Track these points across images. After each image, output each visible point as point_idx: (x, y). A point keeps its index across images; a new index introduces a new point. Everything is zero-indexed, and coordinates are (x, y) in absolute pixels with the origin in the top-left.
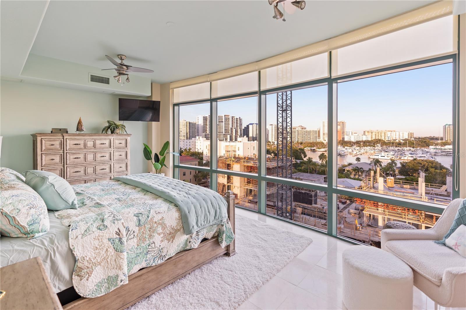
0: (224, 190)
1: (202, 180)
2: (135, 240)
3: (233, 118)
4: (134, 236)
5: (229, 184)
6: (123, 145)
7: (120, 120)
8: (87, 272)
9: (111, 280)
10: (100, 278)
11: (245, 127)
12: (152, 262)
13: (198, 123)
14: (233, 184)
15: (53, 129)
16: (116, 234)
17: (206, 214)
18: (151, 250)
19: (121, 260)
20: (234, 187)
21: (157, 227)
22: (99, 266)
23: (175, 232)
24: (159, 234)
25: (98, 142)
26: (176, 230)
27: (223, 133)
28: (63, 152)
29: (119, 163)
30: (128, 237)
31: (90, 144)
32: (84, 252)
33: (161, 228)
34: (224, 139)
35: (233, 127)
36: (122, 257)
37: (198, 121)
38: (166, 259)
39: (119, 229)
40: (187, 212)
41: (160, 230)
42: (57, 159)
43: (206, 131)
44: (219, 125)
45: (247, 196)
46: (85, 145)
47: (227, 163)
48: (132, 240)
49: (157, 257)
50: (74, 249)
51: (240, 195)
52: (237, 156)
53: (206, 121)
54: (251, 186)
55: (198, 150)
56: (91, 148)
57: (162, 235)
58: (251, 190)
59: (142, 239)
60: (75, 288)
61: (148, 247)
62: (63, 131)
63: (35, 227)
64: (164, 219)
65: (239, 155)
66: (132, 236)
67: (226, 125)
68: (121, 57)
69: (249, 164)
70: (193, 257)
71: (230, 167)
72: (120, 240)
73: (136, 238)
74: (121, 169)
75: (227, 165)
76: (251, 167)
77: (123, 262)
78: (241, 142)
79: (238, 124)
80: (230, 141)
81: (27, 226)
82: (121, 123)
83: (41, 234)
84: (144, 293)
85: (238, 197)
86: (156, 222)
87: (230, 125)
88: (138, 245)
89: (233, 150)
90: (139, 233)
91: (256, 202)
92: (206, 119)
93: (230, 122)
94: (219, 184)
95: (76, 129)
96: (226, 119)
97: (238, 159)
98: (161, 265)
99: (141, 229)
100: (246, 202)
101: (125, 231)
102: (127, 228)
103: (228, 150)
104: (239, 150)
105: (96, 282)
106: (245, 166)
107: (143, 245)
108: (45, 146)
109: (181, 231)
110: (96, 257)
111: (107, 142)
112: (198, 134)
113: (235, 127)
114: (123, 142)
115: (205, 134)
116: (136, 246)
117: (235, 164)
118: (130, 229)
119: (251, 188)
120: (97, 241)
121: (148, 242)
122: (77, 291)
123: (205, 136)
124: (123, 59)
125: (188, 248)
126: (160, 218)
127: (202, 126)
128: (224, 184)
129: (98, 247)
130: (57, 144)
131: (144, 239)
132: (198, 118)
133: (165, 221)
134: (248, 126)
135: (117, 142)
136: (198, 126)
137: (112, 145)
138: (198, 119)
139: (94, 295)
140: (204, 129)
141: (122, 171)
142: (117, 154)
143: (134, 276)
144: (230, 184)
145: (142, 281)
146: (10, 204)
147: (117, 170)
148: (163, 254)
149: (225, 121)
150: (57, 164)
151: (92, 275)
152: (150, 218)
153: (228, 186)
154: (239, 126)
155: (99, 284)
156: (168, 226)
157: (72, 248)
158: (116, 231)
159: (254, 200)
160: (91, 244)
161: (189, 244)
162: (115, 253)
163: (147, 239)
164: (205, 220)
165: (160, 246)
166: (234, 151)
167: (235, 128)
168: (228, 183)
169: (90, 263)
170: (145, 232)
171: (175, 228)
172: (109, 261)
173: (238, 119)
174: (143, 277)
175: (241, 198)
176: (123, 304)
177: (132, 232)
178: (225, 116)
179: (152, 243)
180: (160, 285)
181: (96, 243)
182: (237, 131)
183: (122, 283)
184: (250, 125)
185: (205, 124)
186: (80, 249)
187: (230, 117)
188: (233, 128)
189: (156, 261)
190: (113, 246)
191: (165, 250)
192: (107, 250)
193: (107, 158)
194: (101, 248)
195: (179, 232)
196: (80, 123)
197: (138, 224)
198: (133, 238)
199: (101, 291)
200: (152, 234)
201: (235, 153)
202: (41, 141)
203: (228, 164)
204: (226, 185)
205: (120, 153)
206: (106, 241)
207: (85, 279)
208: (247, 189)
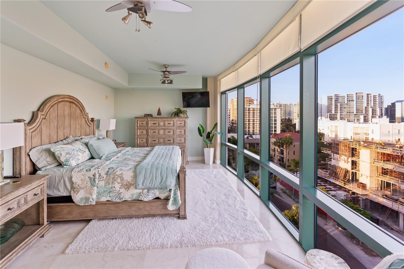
0: (347, 176)
1: (321, 162)
2: (103, 182)
3: (370, 95)
4: (103, 179)
5: (354, 171)
6: (183, 125)
7: (184, 107)
8: (77, 190)
9: (87, 199)
10: (83, 196)
11: (388, 106)
12: (114, 199)
13: (321, 103)
14: (360, 171)
15: (145, 114)
16: (93, 175)
17: (152, 179)
18: (112, 191)
19: (92, 191)
20: (360, 175)
21: (117, 178)
22: (83, 190)
23: (130, 185)
24: (119, 183)
25: (167, 123)
26: (131, 184)
27: (353, 113)
28: (147, 128)
29: (180, 137)
30: (100, 179)
31: (162, 124)
32: (77, 180)
33: (120, 180)
34: (355, 120)
35: (369, 106)
36: (93, 189)
37: (321, 101)
38: (123, 200)
39: (95, 173)
40: (138, 173)
41: (119, 180)
42: (145, 132)
43: (331, 111)
44: (349, 104)
45: (381, 189)
46: (159, 124)
47: (351, 147)
48: (102, 181)
49: (118, 197)
50: (73, 177)
51: (370, 186)
52: (370, 140)
53: (331, 100)
54: (388, 179)
55: (320, 130)
56: (162, 126)
57: (120, 184)
58: (388, 185)
59: (107, 183)
60: (72, 196)
61: (110, 188)
62: (150, 116)
63: (67, 163)
64: (123, 174)
65: (373, 139)
66: (102, 179)
67: (357, 104)
68: (165, 66)
69: (384, 150)
70: (144, 207)
71: (356, 151)
72: (94, 179)
73: (104, 181)
74: (181, 142)
75: (351, 149)
76: (388, 155)
77: (93, 192)
78: (377, 123)
79: (377, 102)
80: (364, 122)
81: (64, 162)
82: (185, 109)
83: (67, 167)
84: (108, 216)
85: (367, 188)
86: (117, 175)
87: (364, 104)
88: (105, 186)
89: (365, 132)
90: (106, 179)
91: (395, 200)
92: (331, 99)
93: (364, 100)
94: (340, 169)
95: (157, 114)
96: (358, 97)
97: (368, 144)
98: (118, 203)
99: (108, 177)
100: (379, 196)
101: (98, 176)
102: (99, 174)
103: (357, 132)
104: (373, 133)
105: (80, 197)
106: (378, 153)
107: (108, 187)
108: (139, 124)
109: (134, 186)
110: (81, 185)
111: (172, 123)
112: (321, 114)
113: (373, 106)
114: (183, 123)
115: (329, 114)
116: (104, 186)
117: (362, 149)
118: (101, 175)
119: (389, 180)
120: (83, 176)
121: (111, 186)
122: (72, 198)
123: (330, 116)
124: (167, 68)
125: (140, 199)
126: (121, 173)
127: (326, 106)
128: (347, 169)
129: (83, 179)
130: (145, 123)
131: (109, 184)
132: (321, 98)
133: (124, 176)
134: (393, 105)
135: (179, 123)
136: (321, 106)
137: (175, 124)
138: (321, 100)
139: (78, 203)
140: (329, 109)
141: (182, 143)
142: (178, 131)
143: (101, 203)
144: (356, 171)
145: (106, 208)
146: (58, 150)
147: (179, 142)
148: (121, 197)
149: (356, 100)
150: (144, 135)
151: (79, 193)
152: (114, 172)
153: (352, 173)
154: (378, 104)
155: (82, 199)
156: (125, 180)
157: (72, 176)
158: (93, 174)
159: (393, 197)
160: (80, 177)
161: (141, 197)
162: (90, 185)
163: (111, 184)
164: (151, 183)
165: (119, 191)
166: (366, 134)
167: (371, 107)
168: (352, 169)
169: (79, 187)
170: (109, 179)
171: (130, 182)
172: (87, 189)
173: (377, 97)
174: (107, 205)
175: (372, 190)
176: (95, 216)
177: (102, 177)
178: (356, 94)
179: (113, 187)
180: (118, 215)
181: (83, 177)
182: (376, 111)
183: (90, 203)
184: (397, 104)
185: (330, 104)
186: (75, 178)
187: (364, 95)
188: (369, 108)
189: (117, 199)
190: (90, 181)
191: (122, 194)
192: (87, 182)
193: (172, 133)
194: (84, 180)
195: (133, 186)
196: (159, 110)
197: (106, 174)
198: (102, 180)
199: (82, 203)
200: (114, 182)
201: (367, 136)
202: (137, 121)
203: (353, 148)
204: (349, 171)
205: (181, 130)
206: (87, 178)
207: (76, 193)
208: (382, 181)
